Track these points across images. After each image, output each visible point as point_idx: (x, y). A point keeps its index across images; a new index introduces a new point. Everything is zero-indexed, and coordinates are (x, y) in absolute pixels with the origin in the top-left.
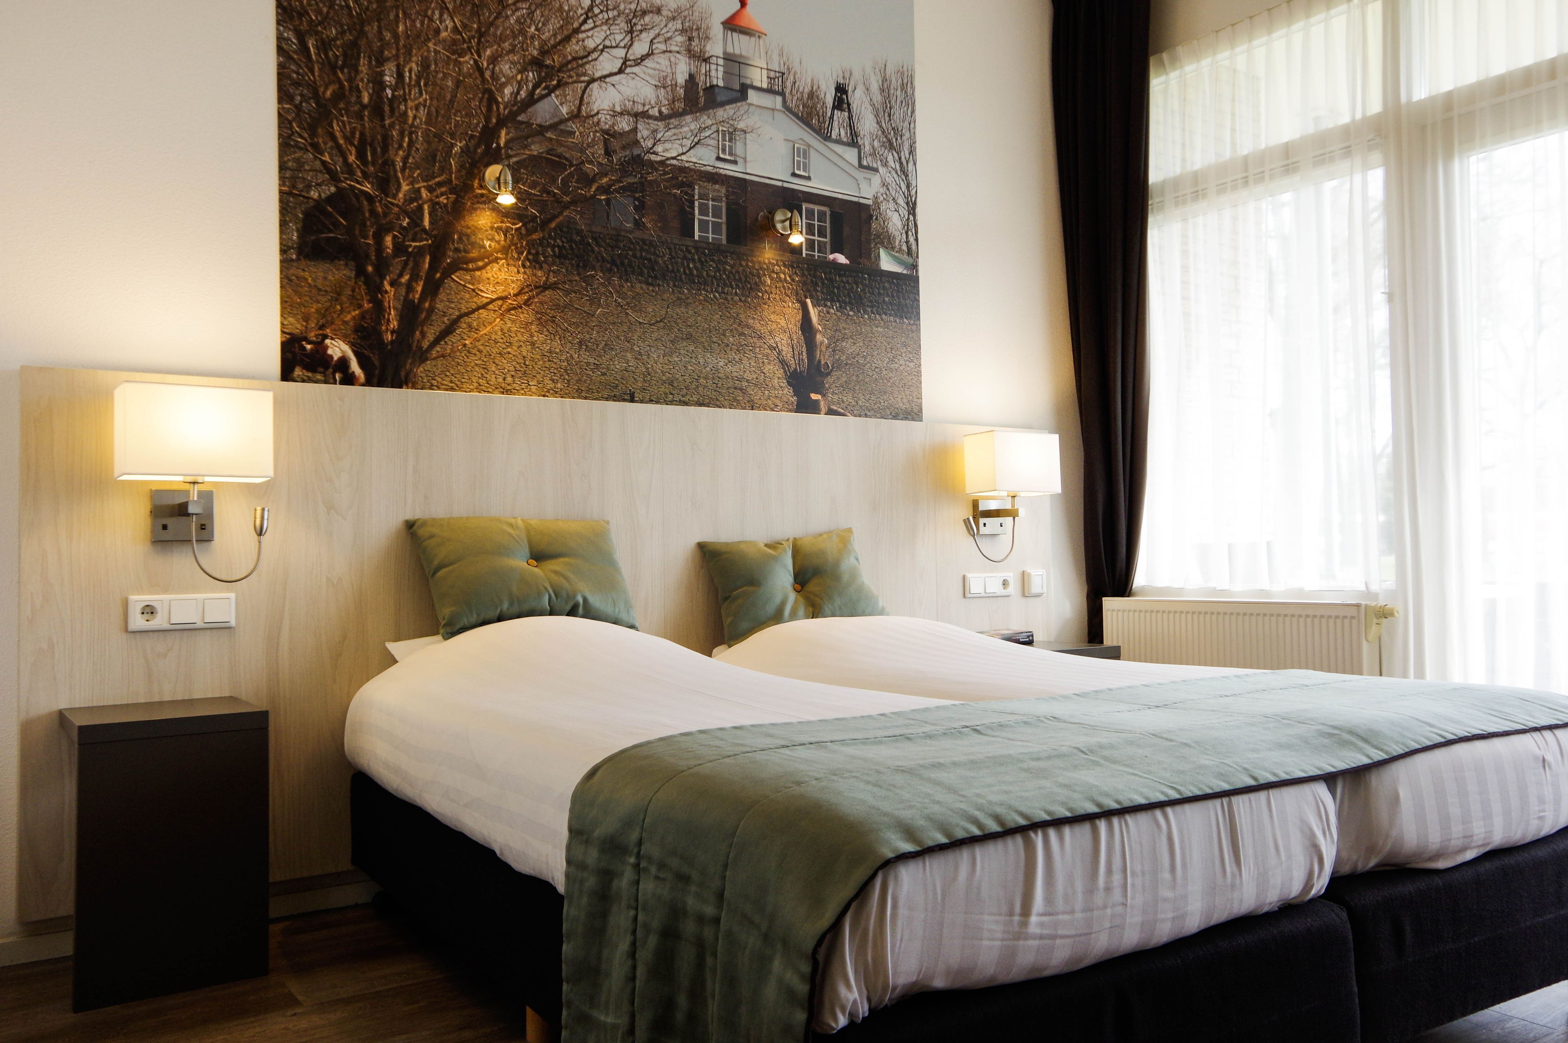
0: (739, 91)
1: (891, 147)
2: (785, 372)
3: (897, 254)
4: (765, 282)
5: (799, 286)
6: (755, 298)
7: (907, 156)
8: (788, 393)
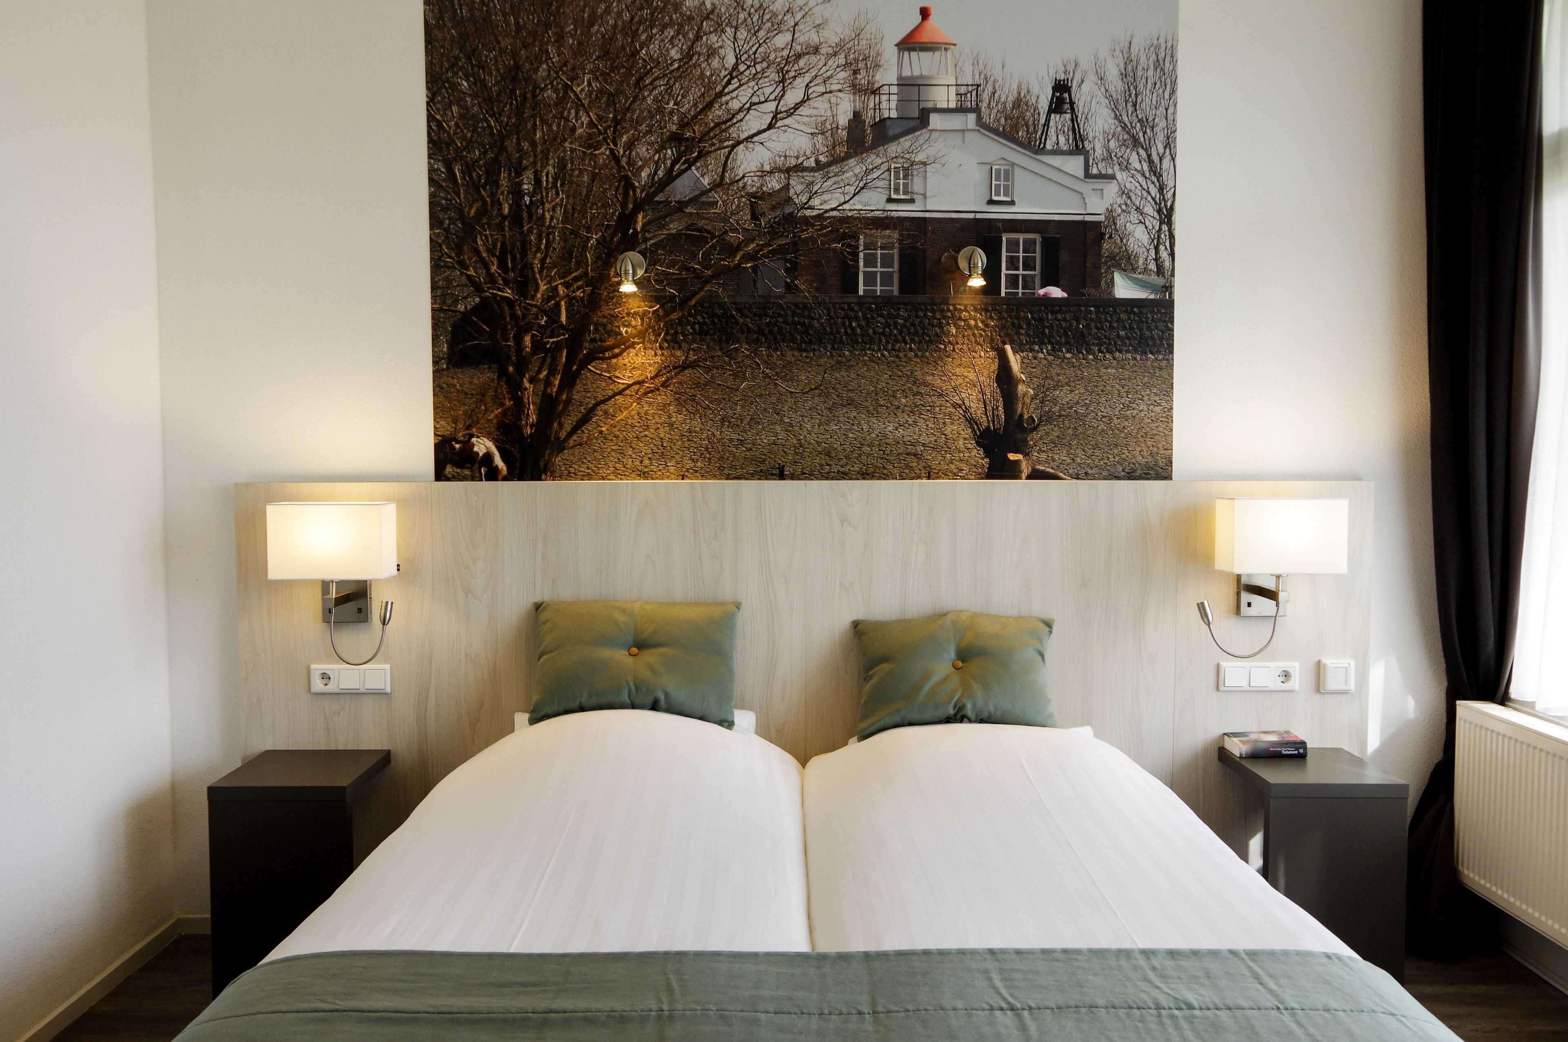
0: (918, 118)
1: (1136, 143)
2: (974, 431)
3: (1140, 276)
4: (949, 331)
5: (995, 331)
6: (936, 351)
7: (1161, 151)
8: (977, 455)
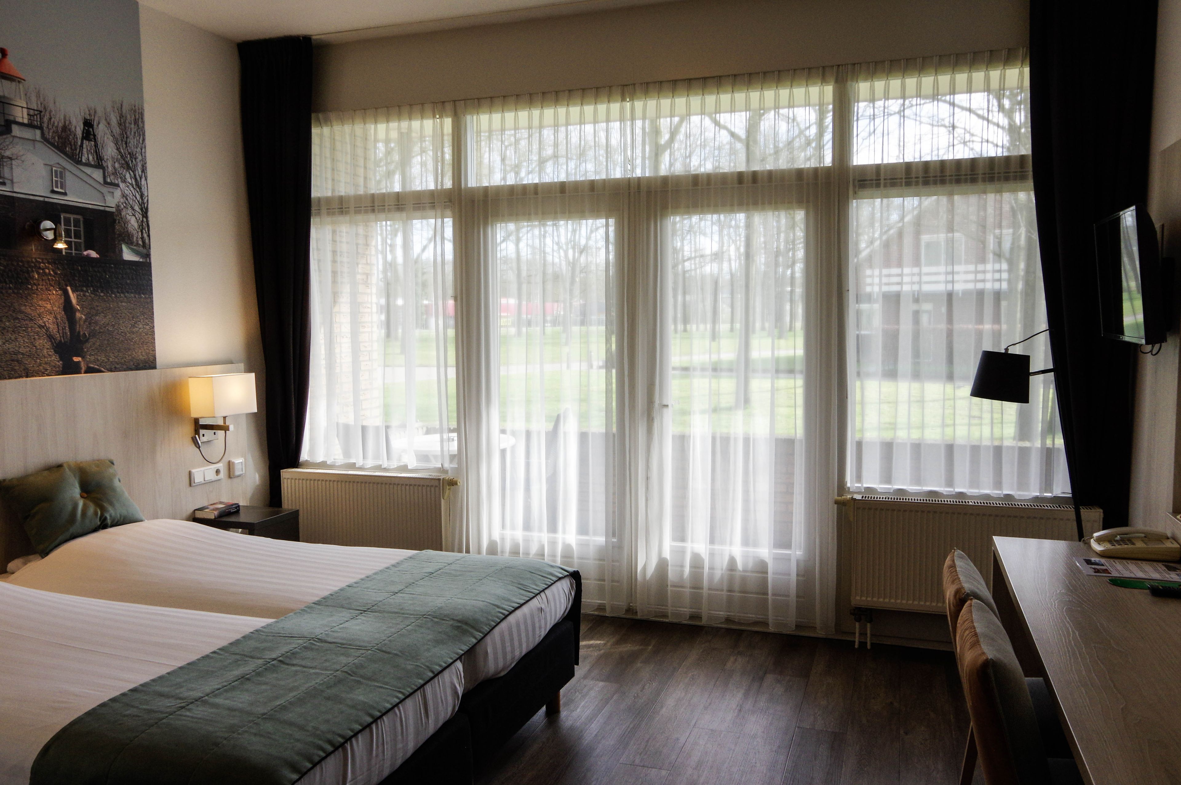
0: (4, 126)
1: (128, 168)
2: (52, 343)
3: (135, 247)
4: (34, 276)
5: (61, 277)
6: (26, 289)
7: (140, 173)
8: (55, 360)
